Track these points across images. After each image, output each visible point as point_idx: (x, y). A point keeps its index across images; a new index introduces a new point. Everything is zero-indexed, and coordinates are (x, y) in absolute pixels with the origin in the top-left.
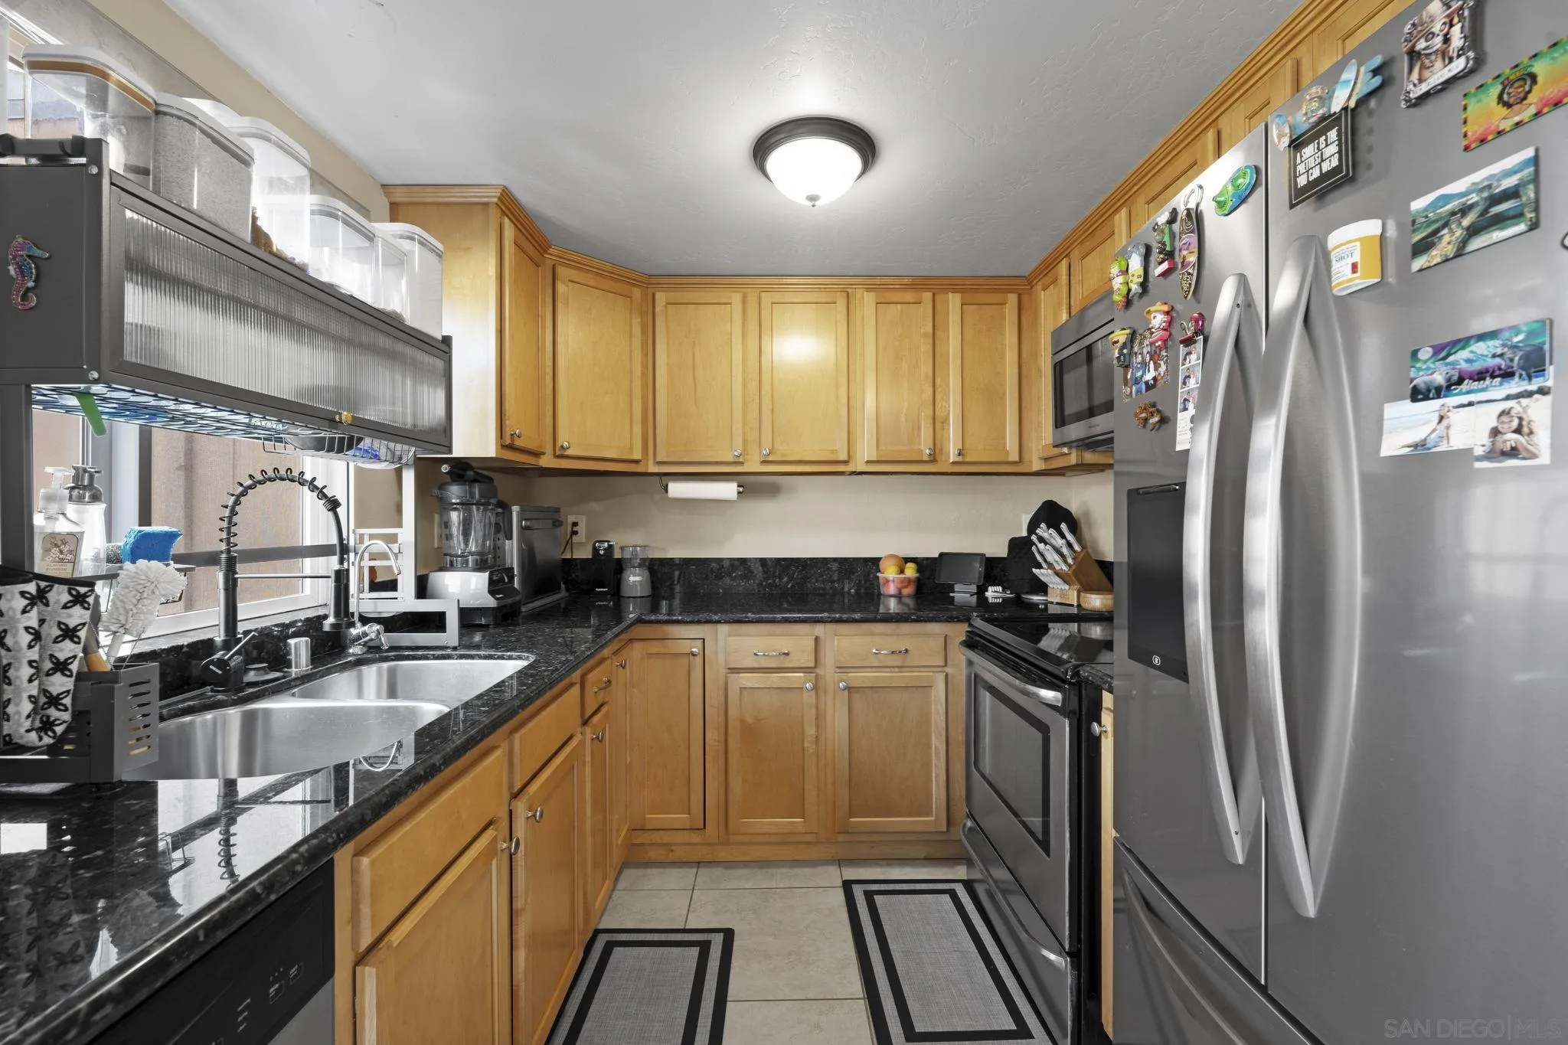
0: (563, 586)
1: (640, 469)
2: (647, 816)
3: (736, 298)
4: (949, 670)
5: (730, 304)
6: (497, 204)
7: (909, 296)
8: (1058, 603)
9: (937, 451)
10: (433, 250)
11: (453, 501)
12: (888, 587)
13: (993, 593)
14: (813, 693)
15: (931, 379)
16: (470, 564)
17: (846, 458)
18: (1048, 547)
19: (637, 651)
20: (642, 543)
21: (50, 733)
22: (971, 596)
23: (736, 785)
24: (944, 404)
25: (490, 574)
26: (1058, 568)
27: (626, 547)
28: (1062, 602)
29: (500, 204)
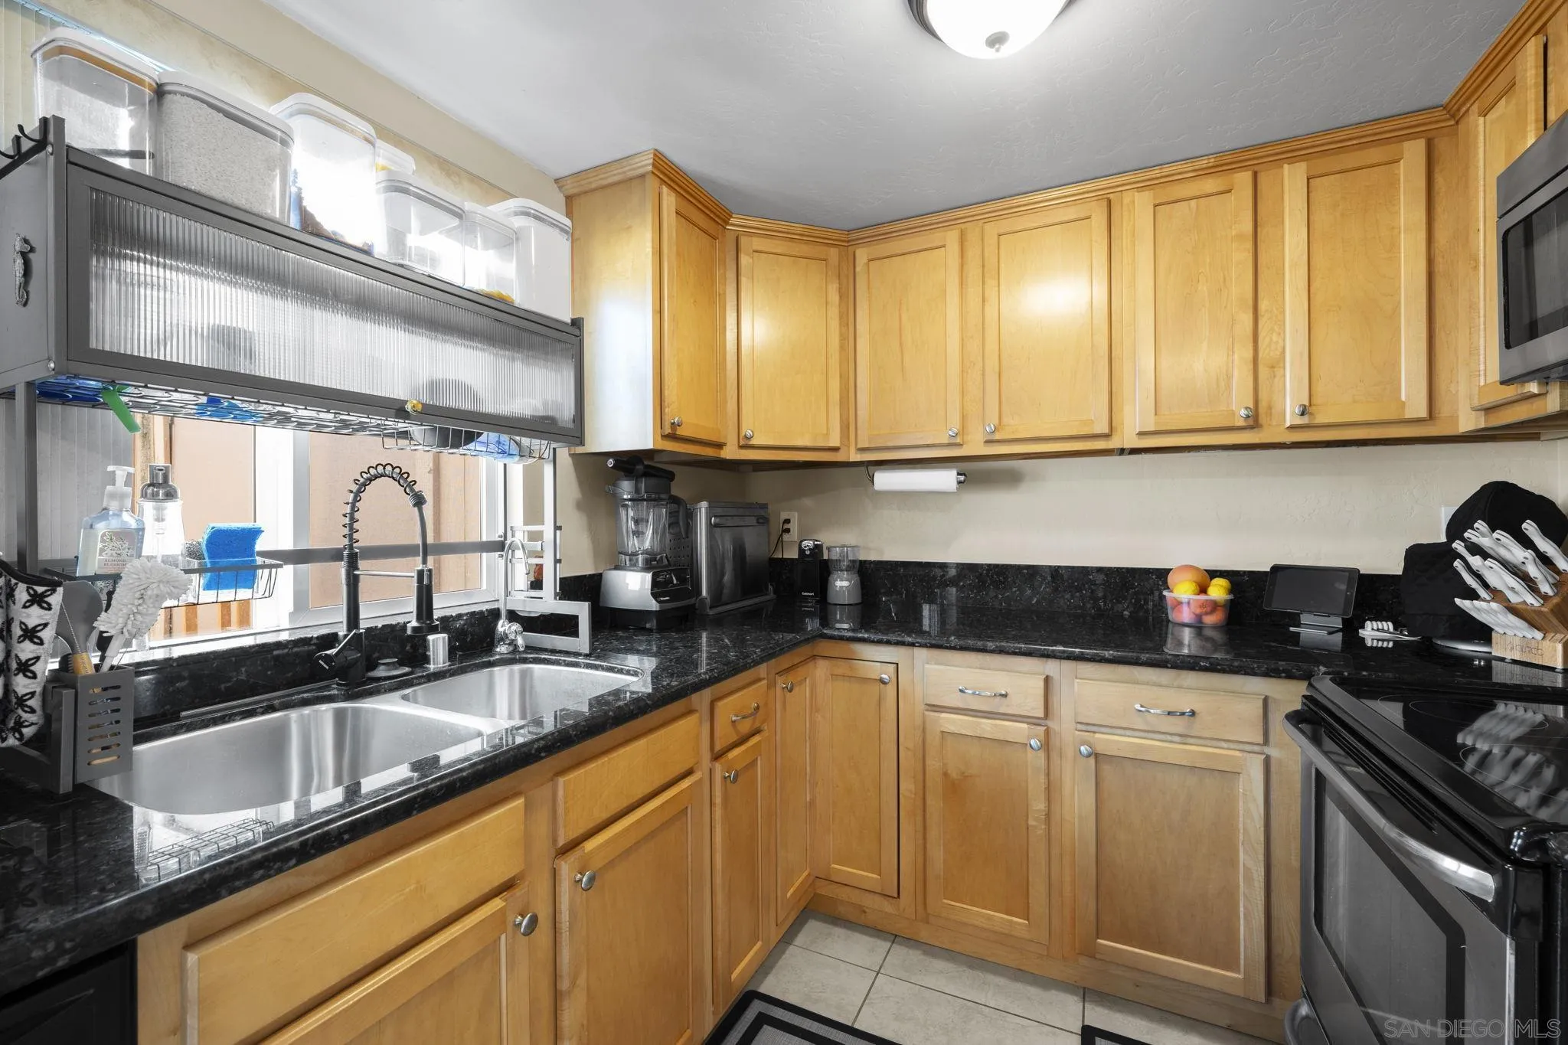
0: (770, 587)
1: (839, 457)
2: (833, 865)
3: (952, 237)
4: (1273, 752)
5: (944, 246)
6: (653, 173)
7: (1210, 185)
8: (1515, 662)
9: (1262, 411)
10: (554, 224)
11: (625, 497)
12: (1180, 612)
13: (1375, 633)
14: (1042, 754)
15: (1250, 302)
16: (640, 563)
17: (1106, 431)
18: (1489, 562)
19: (821, 670)
20: (853, 543)
21: (17, 735)
22: (1330, 633)
23: (937, 855)
24: (1275, 338)
25: (653, 575)
26: (1514, 599)
27: (834, 547)
28: (1525, 660)
29: (655, 171)
